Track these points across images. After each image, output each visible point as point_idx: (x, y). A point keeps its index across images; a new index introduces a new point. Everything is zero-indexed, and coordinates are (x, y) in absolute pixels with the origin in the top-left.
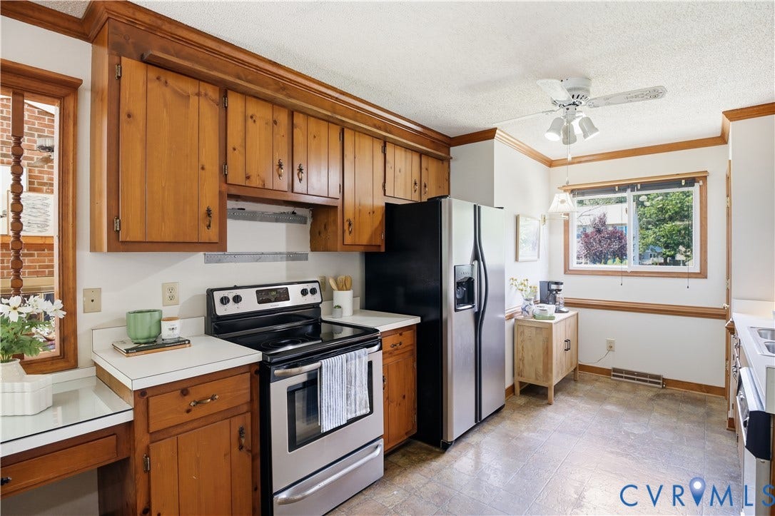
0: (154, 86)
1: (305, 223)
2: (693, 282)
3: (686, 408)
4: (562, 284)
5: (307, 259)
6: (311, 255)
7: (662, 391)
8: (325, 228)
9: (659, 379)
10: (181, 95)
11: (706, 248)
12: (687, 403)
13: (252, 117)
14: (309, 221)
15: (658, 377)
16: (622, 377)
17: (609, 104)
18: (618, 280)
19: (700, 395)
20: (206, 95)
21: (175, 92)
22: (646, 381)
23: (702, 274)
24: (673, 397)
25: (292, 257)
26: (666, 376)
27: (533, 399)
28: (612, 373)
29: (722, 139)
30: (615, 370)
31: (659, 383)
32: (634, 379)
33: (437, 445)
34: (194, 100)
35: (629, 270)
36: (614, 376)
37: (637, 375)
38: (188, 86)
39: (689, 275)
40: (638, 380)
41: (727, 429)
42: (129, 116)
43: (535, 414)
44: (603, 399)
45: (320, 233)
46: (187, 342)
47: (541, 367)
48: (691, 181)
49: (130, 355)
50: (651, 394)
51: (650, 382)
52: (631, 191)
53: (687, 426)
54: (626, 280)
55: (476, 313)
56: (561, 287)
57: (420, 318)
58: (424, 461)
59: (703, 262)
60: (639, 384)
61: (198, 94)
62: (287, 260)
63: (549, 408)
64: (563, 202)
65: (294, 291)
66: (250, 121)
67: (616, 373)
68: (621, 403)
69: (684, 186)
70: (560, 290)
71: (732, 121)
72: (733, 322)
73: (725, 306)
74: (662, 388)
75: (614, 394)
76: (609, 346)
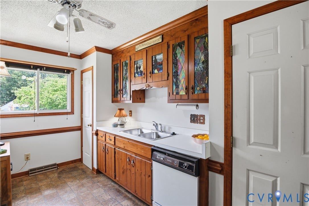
2: (69, 116)
7: (59, 170)
9: (56, 165)
11: (73, 101)
12: (72, 171)
15: (55, 165)
16: (36, 172)
18: (32, 118)
19: (72, 165)
22: (49, 169)
23: (72, 112)
24: (65, 171)
28: (30, 173)
29: (81, 56)
30: (31, 170)
31: (55, 168)
32: (42, 171)
35: (38, 113)
36: (31, 174)
37: (44, 168)
39: (67, 113)
40: (45, 170)
41: (96, 174)
48: (68, 71)
50: (56, 175)
51: (51, 168)
52: (40, 70)
53: (85, 181)
54: (37, 118)
59: (72, 107)
60: (45, 172)
69: (65, 73)
71: (96, 51)
72: (97, 131)
73: (80, 125)
74: (58, 169)
75: (40, 184)
76: (27, 158)
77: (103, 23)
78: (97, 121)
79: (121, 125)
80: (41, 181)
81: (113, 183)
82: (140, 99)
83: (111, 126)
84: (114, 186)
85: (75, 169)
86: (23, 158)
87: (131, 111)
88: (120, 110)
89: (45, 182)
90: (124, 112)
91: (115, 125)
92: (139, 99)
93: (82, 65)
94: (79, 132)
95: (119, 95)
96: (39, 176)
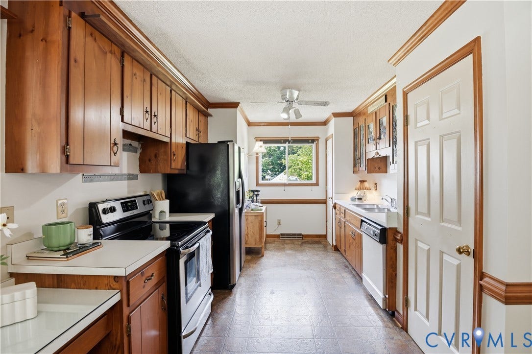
0: (89, 40)
1: (137, 153)
2: (314, 188)
3: (316, 246)
4: (259, 191)
5: (137, 179)
6: (140, 176)
7: (303, 241)
8: (156, 156)
10: (103, 51)
11: (318, 172)
12: (315, 244)
13: (135, 75)
14: (139, 151)
15: (301, 235)
16: (285, 237)
17: (306, 104)
18: (283, 188)
20: (115, 53)
21: (100, 47)
22: (295, 237)
23: (317, 184)
24: (308, 243)
25: (131, 177)
26: (303, 233)
27: (254, 256)
29: (325, 123)
30: (282, 234)
31: (301, 237)
32: (290, 237)
33: (227, 288)
34: (109, 55)
35: (287, 183)
36: (282, 237)
37: (292, 235)
38: (106, 45)
39: (312, 185)
40: (292, 237)
41: (333, 250)
42: (76, 61)
43: (259, 262)
44: (283, 249)
45: (150, 160)
46: (100, 244)
47: (258, 237)
48: (313, 141)
49: (69, 258)
50: (300, 243)
51: (298, 237)
52: (288, 143)
53: (320, 253)
54: (286, 188)
55: (240, 208)
56: (259, 193)
57: (214, 214)
58: (225, 298)
59: (317, 179)
60: (292, 240)
61: (111, 52)
62: (128, 180)
63: (264, 258)
64: (261, 147)
65: (139, 202)
66: (134, 77)
67: (282, 235)
68: (291, 249)
69: (310, 143)
70: (258, 195)
71: (334, 117)
72: (335, 204)
73: (325, 198)
74: (303, 239)
75: (286, 246)
76: (279, 224)
77: (318, 104)
78: (335, 193)
79: (358, 199)
80: (287, 244)
81: (345, 260)
82: (379, 169)
83: (350, 200)
84: (344, 262)
85: (318, 243)
86: (277, 223)
87: (376, 184)
88: (362, 182)
89: (289, 245)
90: (366, 184)
91: (353, 199)
92: (377, 169)
93: (326, 131)
94: (324, 205)
95: (358, 165)
96: (287, 241)
